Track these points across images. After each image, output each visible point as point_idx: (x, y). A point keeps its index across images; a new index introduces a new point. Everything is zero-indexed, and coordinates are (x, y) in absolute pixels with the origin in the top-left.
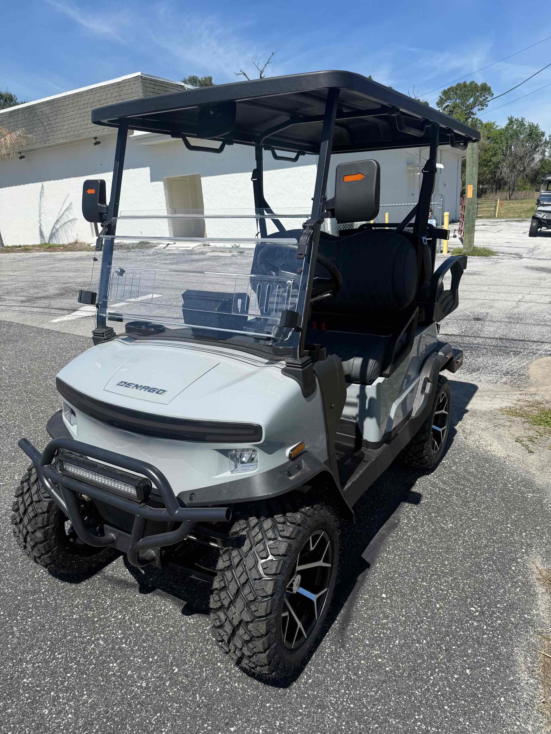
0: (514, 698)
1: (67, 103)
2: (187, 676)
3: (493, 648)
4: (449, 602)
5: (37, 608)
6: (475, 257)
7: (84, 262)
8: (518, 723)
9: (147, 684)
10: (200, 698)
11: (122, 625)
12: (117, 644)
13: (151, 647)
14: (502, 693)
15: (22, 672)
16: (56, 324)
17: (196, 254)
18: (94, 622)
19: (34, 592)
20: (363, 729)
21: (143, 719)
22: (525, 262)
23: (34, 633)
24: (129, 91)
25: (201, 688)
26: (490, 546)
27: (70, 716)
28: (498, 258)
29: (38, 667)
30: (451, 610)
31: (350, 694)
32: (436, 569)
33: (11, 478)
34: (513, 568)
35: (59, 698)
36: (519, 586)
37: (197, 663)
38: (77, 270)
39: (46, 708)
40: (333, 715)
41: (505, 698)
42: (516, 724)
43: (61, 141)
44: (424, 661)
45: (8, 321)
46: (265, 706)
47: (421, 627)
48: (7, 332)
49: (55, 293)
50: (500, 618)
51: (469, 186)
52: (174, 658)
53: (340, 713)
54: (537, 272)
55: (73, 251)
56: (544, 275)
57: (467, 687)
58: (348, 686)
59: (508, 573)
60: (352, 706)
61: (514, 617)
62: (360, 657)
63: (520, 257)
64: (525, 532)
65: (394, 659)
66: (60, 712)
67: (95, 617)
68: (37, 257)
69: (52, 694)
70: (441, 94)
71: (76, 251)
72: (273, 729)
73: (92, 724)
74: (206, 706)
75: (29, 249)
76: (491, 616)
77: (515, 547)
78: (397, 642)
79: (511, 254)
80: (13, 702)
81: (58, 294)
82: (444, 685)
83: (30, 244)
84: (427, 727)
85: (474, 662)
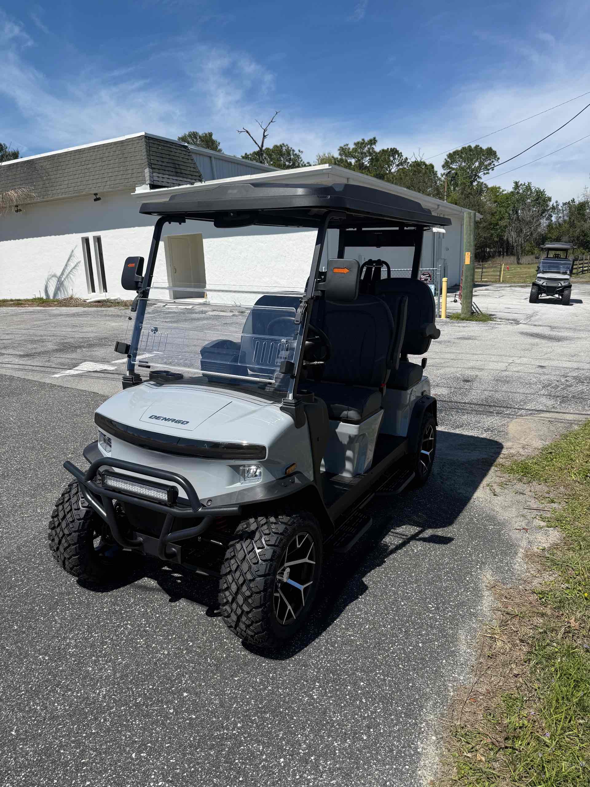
0: (453, 660)
1: (68, 159)
2: (200, 647)
3: (442, 630)
4: (413, 601)
5: (73, 604)
6: (473, 322)
7: (81, 319)
8: (453, 675)
9: (168, 652)
10: (211, 660)
11: (144, 615)
12: (142, 627)
13: (169, 630)
14: (445, 658)
15: (67, 645)
16: (58, 378)
17: (196, 313)
18: (121, 614)
19: (69, 594)
20: (336, 678)
21: (166, 674)
22: (522, 327)
23: (73, 621)
24: (133, 150)
25: (211, 655)
26: (451, 564)
27: (109, 671)
28: (496, 324)
29: (80, 642)
30: (413, 606)
31: (328, 658)
32: (404, 578)
33: (34, 511)
34: (468, 579)
35: (99, 661)
36: (470, 591)
37: (208, 639)
38: (74, 326)
39: (89, 667)
40: (314, 670)
41: (446, 661)
42: (452, 676)
43: (60, 197)
44: (386, 639)
45: (9, 374)
46: (261, 665)
47: (387, 617)
48: (10, 385)
49: (54, 349)
50: (451, 611)
51: (466, 253)
52: (189, 636)
53: (319, 669)
54: (531, 337)
55: (69, 306)
56: (537, 340)
57: (418, 654)
58: (326, 654)
59: (462, 582)
60: (329, 665)
61: (462, 611)
62: (337, 636)
63: (517, 322)
64: (482, 553)
65: (365, 638)
66: (101, 669)
67: (122, 610)
68: (31, 312)
69: (93, 658)
70: (446, 157)
71: (71, 307)
72: (267, 678)
73: (128, 676)
74: (215, 665)
75: (22, 304)
76: (444, 610)
77: (471, 564)
78: (367, 626)
79: (508, 320)
80: (63, 663)
81: (56, 349)
82: (400, 653)
83: (22, 298)
84: (384, 677)
85: (426, 639)
